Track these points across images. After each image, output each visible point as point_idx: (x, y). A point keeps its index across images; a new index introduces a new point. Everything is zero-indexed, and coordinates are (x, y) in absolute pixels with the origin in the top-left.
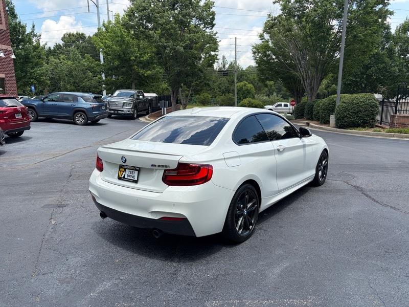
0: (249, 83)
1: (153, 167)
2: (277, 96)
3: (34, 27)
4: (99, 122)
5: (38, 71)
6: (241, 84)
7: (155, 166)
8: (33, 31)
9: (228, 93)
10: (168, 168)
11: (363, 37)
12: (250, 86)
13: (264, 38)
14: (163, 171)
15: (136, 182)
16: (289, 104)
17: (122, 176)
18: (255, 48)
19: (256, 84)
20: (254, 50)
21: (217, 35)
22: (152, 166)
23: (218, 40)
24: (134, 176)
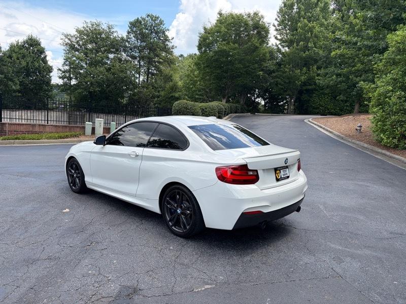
15: (289, 177)
24: (287, 174)
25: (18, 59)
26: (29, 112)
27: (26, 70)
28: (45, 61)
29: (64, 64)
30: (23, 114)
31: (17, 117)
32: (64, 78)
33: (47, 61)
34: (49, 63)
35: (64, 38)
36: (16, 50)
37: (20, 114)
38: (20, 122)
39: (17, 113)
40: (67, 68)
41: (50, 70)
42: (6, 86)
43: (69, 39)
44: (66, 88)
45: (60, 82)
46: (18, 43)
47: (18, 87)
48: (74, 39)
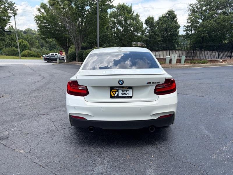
0: (25, 40)
1: (148, 85)
2: (46, 49)
6: (20, 41)
7: (150, 83)
9: (12, 47)
10: (159, 84)
11: (104, 18)
12: (26, 42)
13: (41, 12)
14: (155, 86)
15: (131, 97)
16: (58, 54)
17: (116, 95)
18: (37, 17)
19: (30, 41)
20: (36, 19)
21: (15, 5)
22: (148, 83)
23: (16, 9)
24: (128, 94)
25: (162, 24)
26: (165, 52)
27: (165, 29)
28: (176, 22)
29: (188, 22)
30: (162, 53)
31: (159, 55)
32: (187, 31)
33: (177, 22)
34: (178, 23)
35: (189, 6)
36: (162, 19)
37: (160, 53)
38: (160, 57)
39: (159, 52)
40: (189, 24)
41: (178, 27)
42: (155, 38)
43: (192, 7)
44: (187, 36)
45: (184, 33)
46: (163, 15)
47: (160, 39)
48: (195, 6)
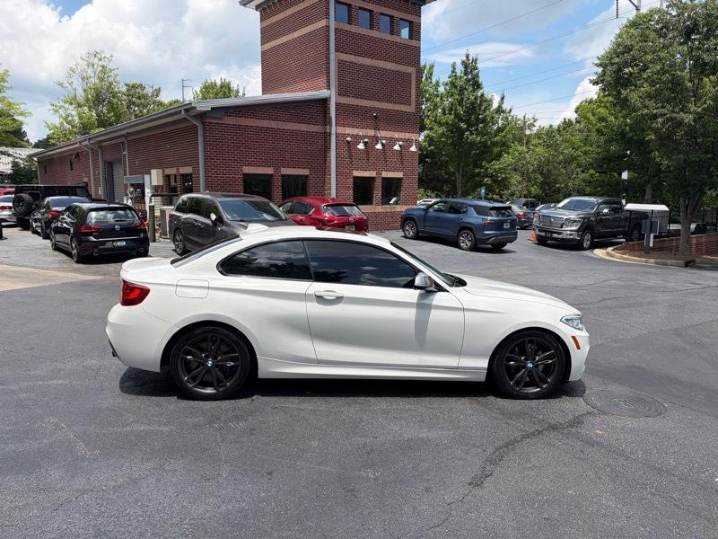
3: (503, 99)
4: (505, 248)
5: (497, 165)
8: (500, 107)
